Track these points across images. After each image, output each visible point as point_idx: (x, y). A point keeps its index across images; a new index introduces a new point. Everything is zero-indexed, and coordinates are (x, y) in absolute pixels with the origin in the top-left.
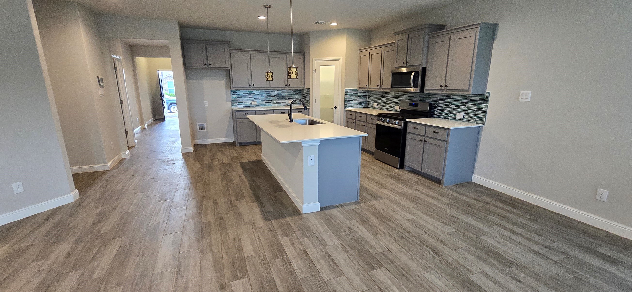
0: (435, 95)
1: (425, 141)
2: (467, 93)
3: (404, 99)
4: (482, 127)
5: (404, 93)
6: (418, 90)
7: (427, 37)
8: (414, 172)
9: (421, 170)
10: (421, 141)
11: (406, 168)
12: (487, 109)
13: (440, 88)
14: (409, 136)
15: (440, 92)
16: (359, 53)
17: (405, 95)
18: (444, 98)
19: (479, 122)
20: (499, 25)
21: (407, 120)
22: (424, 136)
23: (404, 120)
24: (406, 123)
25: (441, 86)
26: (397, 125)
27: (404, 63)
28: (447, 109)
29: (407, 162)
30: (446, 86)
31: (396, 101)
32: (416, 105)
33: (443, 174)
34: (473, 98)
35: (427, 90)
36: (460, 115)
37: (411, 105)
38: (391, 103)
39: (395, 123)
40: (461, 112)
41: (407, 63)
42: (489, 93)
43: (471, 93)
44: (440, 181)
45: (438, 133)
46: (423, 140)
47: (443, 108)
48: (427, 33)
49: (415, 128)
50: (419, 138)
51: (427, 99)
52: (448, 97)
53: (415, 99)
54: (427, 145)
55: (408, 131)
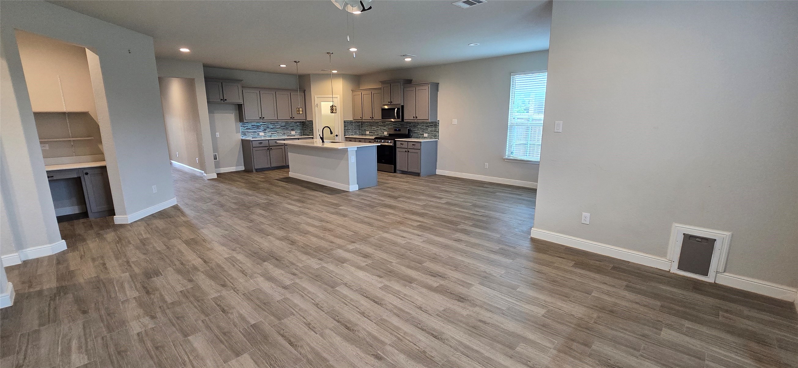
0: (410, 123)
1: (408, 151)
2: (428, 121)
3: (390, 127)
4: (438, 141)
5: (389, 123)
6: (400, 120)
7: (402, 87)
8: (403, 172)
9: (408, 170)
10: (406, 151)
11: (398, 172)
12: (439, 130)
13: (413, 118)
14: (397, 150)
15: (413, 121)
16: (351, 92)
17: (390, 124)
18: (416, 124)
19: (436, 138)
20: (440, 84)
21: (395, 139)
22: (407, 148)
23: (394, 140)
24: (395, 142)
25: (414, 117)
26: (389, 143)
27: (389, 102)
28: (418, 132)
29: (398, 167)
30: (416, 117)
31: (384, 128)
32: (399, 130)
33: (420, 170)
34: (431, 124)
35: (405, 120)
36: (426, 135)
37: (396, 130)
38: (381, 130)
39: (388, 142)
40: (426, 133)
41: (391, 102)
42: (439, 121)
43: (430, 121)
44: (419, 174)
45: (415, 145)
46: (407, 151)
47: (416, 131)
48: (402, 85)
49: (401, 144)
50: (404, 150)
51: (405, 126)
52: (418, 123)
53: (398, 127)
54: (409, 153)
55: (397, 147)
